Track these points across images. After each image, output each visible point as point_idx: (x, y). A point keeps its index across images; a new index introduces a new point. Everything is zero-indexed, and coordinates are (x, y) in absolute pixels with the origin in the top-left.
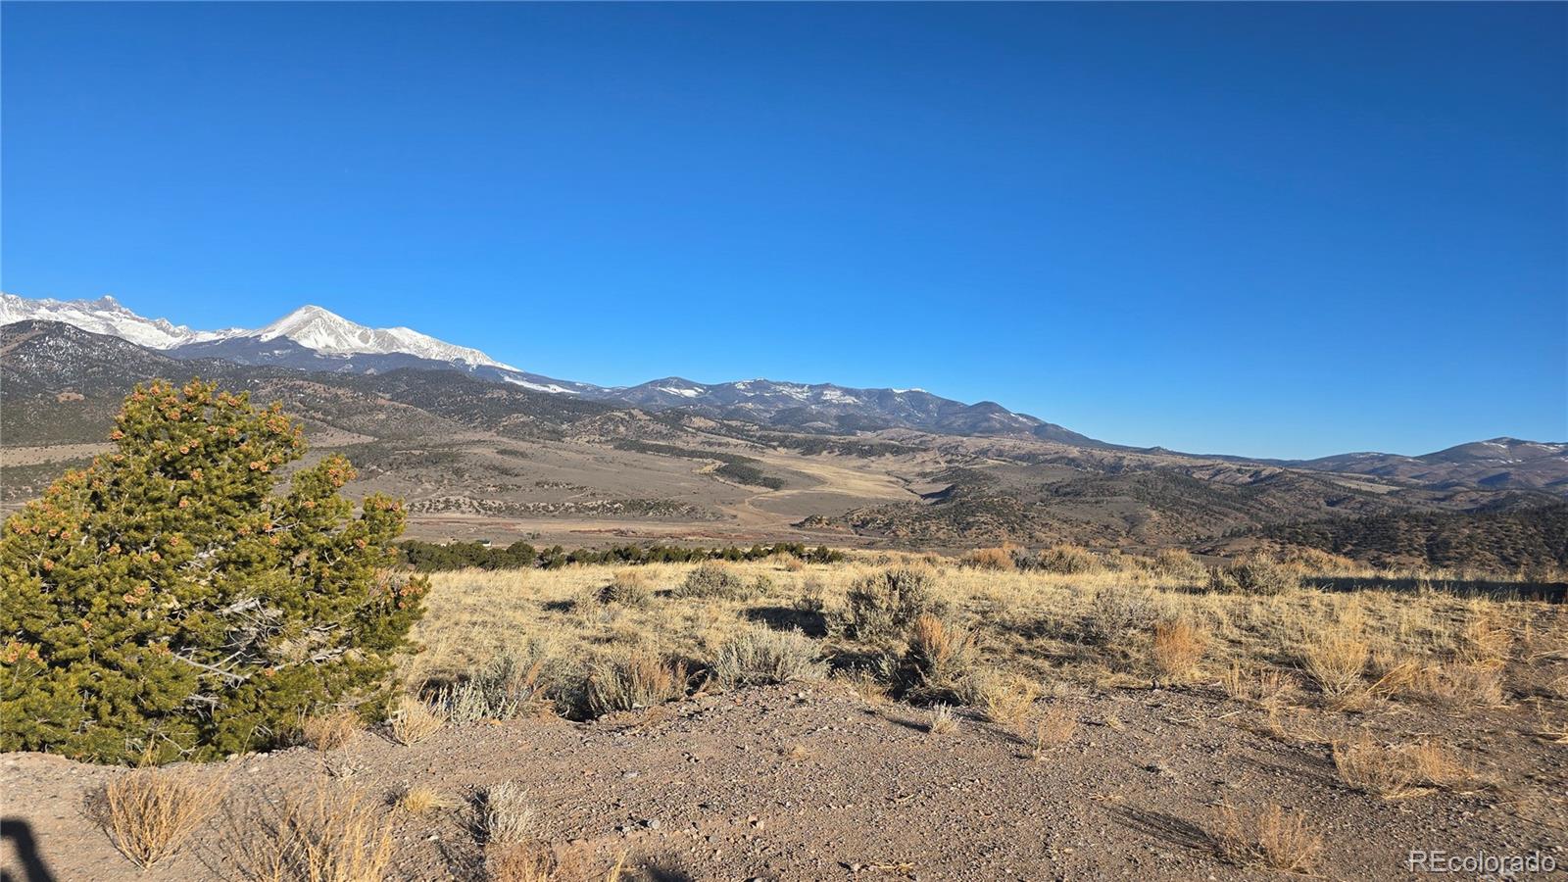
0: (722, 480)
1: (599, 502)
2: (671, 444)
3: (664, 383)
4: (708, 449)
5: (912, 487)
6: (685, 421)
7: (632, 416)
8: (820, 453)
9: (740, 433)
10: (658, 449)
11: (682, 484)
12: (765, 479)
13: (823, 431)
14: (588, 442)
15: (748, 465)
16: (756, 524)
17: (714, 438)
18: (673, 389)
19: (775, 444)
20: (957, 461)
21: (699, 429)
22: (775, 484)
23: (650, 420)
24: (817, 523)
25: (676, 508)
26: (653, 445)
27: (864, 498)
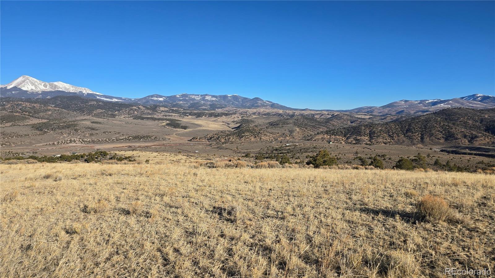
0: (168, 127)
1: (124, 137)
2: (152, 117)
3: (152, 96)
4: (165, 117)
5: (230, 126)
6: (158, 109)
7: (139, 108)
8: (202, 117)
9: (176, 112)
10: (148, 118)
11: (154, 129)
12: (182, 126)
13: (205, 110)
14: (124, 117)
15: (177, 122)
16: (176, 141)
17: (167, 114)
18: (155, 98)
19: (188, 114)
20: (244, 117)
21: (162, 111)
22: (185, 128)
23: (145, 109)
24: (196, 139)
25: (150, 137)
26: (146, 117)
27: (213, 130)
